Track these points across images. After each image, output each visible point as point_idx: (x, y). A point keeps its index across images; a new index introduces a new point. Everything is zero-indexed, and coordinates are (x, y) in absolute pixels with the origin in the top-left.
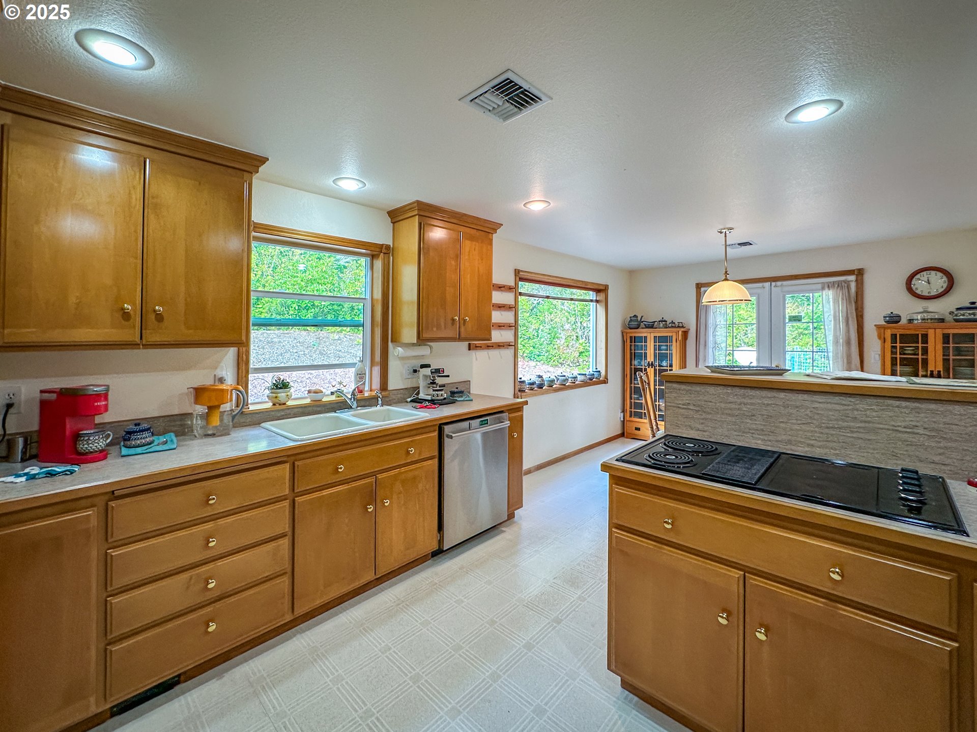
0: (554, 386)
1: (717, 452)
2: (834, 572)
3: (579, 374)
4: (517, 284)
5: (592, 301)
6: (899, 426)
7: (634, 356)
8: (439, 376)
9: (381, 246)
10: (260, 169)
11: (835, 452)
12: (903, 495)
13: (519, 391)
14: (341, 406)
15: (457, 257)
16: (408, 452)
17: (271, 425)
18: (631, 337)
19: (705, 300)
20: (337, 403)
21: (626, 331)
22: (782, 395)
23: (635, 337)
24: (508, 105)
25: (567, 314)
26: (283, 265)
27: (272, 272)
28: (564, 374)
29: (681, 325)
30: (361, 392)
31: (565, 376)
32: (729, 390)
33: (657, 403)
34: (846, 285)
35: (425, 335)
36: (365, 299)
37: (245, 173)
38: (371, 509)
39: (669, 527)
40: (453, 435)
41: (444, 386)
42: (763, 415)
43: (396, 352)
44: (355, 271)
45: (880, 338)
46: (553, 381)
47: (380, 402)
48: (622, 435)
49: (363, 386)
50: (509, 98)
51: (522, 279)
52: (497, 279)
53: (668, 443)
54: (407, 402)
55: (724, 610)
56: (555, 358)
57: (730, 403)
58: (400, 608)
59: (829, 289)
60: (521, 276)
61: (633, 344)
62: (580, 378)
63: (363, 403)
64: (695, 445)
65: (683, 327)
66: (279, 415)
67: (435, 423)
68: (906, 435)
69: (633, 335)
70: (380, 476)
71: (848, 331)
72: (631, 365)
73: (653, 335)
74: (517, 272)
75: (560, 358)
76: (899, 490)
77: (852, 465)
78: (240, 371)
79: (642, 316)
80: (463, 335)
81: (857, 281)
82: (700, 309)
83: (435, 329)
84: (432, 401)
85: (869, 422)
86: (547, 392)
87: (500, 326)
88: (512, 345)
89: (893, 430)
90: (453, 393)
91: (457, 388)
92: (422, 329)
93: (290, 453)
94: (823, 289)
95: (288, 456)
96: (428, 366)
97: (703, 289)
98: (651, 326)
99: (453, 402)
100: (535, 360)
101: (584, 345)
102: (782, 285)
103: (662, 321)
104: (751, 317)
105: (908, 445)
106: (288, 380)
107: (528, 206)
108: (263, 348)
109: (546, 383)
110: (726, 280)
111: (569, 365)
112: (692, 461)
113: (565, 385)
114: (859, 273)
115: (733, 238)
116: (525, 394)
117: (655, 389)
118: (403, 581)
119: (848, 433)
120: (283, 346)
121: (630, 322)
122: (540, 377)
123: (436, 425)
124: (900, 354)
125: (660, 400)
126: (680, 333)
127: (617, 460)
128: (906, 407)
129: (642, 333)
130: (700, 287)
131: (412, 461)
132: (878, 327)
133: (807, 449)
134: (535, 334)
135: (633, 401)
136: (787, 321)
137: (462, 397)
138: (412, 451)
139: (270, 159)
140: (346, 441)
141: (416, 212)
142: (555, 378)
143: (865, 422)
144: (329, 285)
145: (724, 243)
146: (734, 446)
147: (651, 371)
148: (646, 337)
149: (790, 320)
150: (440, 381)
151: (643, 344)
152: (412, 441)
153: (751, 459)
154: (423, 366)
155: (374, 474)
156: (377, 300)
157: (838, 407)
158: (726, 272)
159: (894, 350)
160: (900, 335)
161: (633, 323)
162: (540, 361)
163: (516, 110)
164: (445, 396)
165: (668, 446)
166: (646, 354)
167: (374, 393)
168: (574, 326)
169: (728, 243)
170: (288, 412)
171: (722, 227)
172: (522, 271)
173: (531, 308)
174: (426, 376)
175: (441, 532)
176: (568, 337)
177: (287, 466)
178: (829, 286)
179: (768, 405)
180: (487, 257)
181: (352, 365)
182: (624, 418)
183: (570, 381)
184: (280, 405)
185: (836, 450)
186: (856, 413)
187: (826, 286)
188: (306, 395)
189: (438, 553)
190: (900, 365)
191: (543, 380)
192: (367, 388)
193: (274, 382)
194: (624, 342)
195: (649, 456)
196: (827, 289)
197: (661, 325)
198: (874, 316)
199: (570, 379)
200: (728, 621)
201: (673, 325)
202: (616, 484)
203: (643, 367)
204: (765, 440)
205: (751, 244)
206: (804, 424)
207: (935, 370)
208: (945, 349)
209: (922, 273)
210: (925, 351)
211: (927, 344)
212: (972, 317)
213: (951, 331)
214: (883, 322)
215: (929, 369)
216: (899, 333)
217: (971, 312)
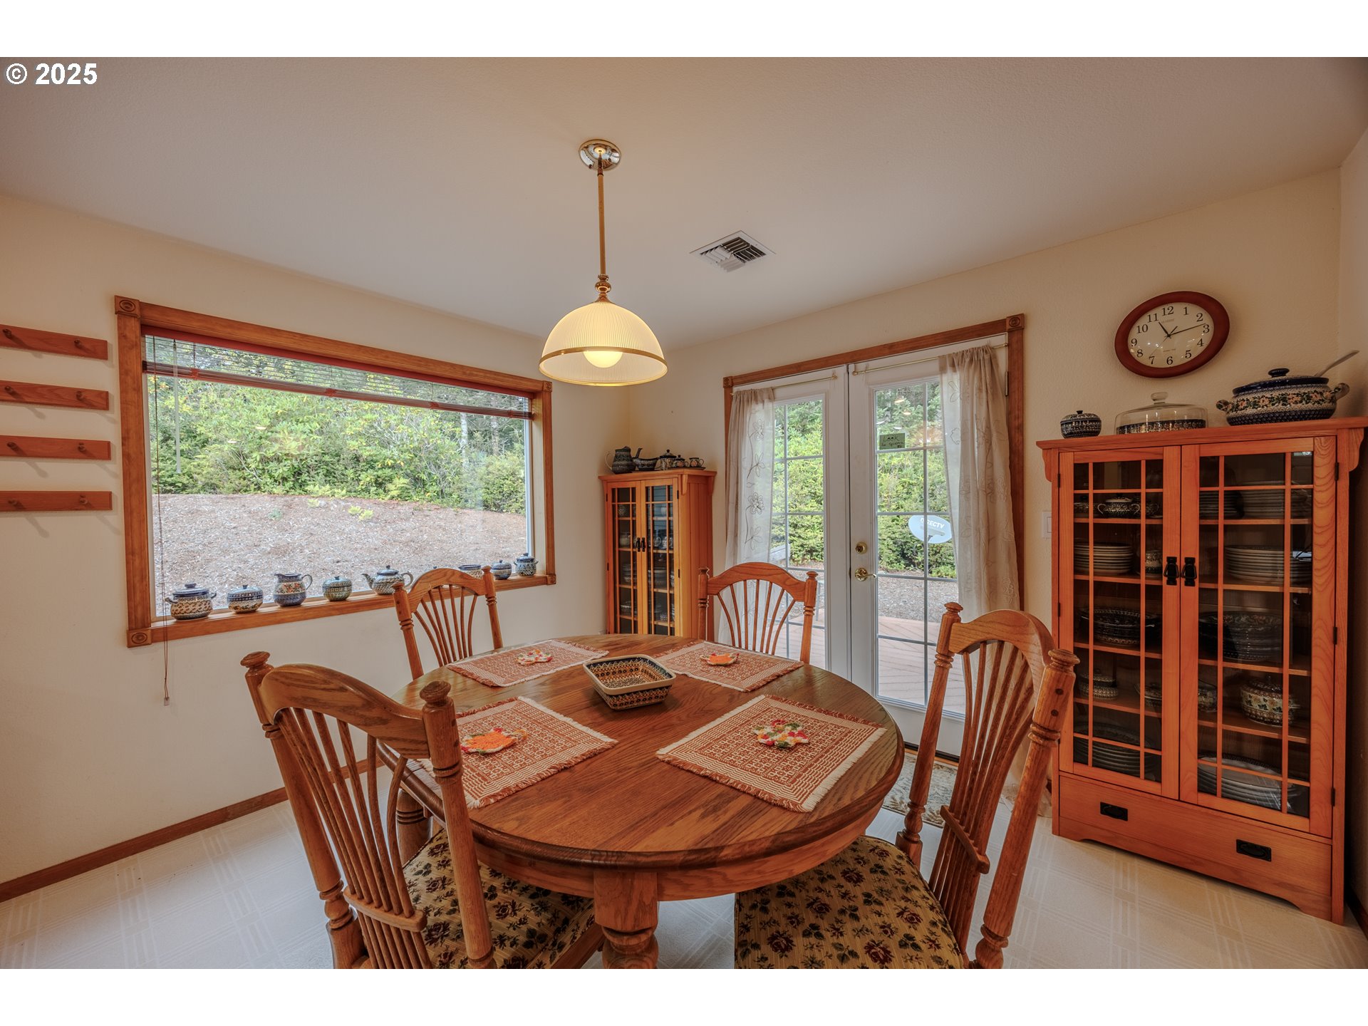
5: (522, 415)
18: (615, 490)
21: (609, 476)
23: (619, 489)
29: (697, 464)
31: (395, 574)
33: (654, 622)
34: (987, 357)
45: (1049, 478)
59: (955, 371)
61: (617, 503)
65: (699, 467)
69: (618, 485)
71: (989, 463)
72: (615, 544)
73: (644, 484)
74: (125, 308)
79: (640, 450)
81: (1009, 345)
82: (731, 435)
94: (943, 370)
97: (735, 390)
98: (649, 467)
102: (866, 370)
103: (667, 456)
114: (1015, 326)
117: (648, 594)
121: (615, 460)
122: (287, 579)
124: (1097, 514)
126: (685, 478)
129: (639, 483)
130: (730, 386)
132: (1049, 448)
135: (621, 617)
136: (878, 447)
147: (642, 557)
148: (636, 488)
149: (883, 446)
151: (631, 503)
159: (1082, 505)
160: (1098, 466)
161: (622, 462)
166: (633, 524)
178: (952, 363)
187: (949, 363)
190: (1096, 543)
194: (604, 501)
196: (949, 369)
197: (663, 465)
201: (683, 463)
203: (631, 550)
207: (1181, 564)
208: (1206, 500)
209: (1152, 313)
210: (1156, 504)
211: (1160, 485)
212: (1279, 407)
213: (1221, 451)
214: (1059, 436)
215: (1165, 563)
216: (1091, 458)
217: (1276, 394)
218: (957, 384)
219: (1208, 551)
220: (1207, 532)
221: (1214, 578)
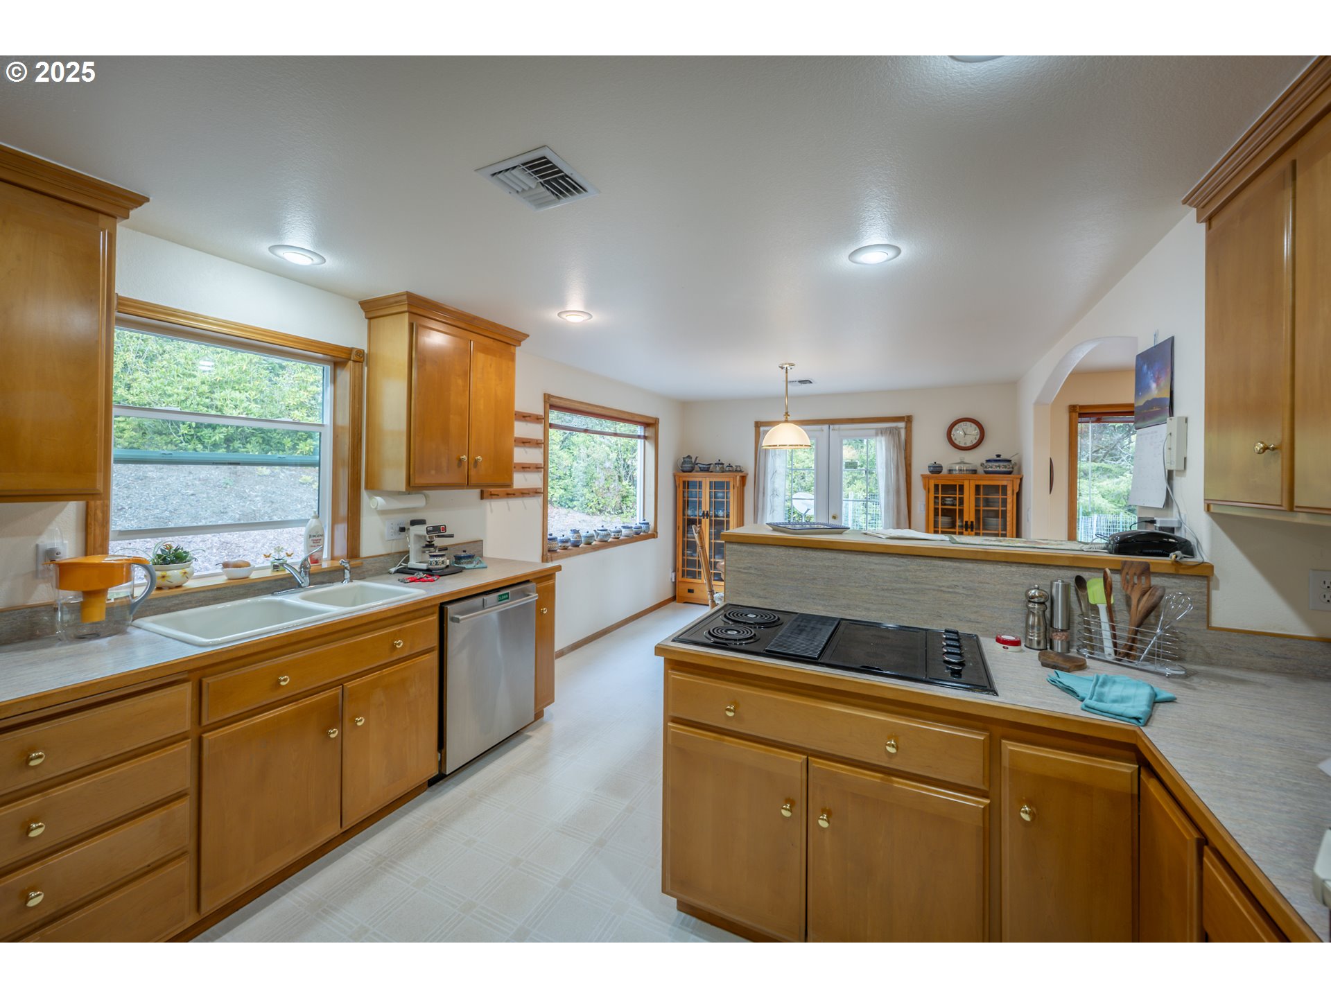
0: (594, 543)
1: (780, 622)
2: (889, 745)
3: (624, 527)
4: (546, 413)
5: (639, 437)
6: (943, 586)
7: (686, 504)
8: (439, 536)
9: (350, 351)
10: (132, 213)
11: (889, 615)
12: (947, 659)
13: (549, 551)
14: (283, 583)
15: (466, 374)
16: (394, 647)
17: (154, 622)
18: (684, 482)
19: (766, 442)
20: (276, 580)
21: (678, 474)
22: (842, 556)
23: (688, 482)
24: (543, 189)
25: (607, 448)
26: (166, 356)
27: (144, 366)
28: (605, 527)
29: (738, 469)
30: (316, 561)
31: (606, 530)
32: (791, 551)
33: (713, 560)
34: (896, 432)
35: (419, 481)
36: (322, 425)
37: (101, 216)
38: (334, 733)
39: (730, 714)
40: (461, 617)
41: (445, 549)
42: (824, 578)
43: (372, 503)
44: (300, 375)
45: (925, 489)
46: (592, 537)
47: (347, 575)
48: (674, 599)
49: (319, 553)
50: (545, 182)
51: (553, 407)
52: (520, 405)
53: (729, 614)
54: (390, 573)
55: (788, 801)
56: (592, 504)
57: (793, 565)
58: (381, 868)
59: (882, 436)
60: (552, 403)
61: (686, 490)
62: (624, 532)
63: (319, 579)
64: (757, 616)
65: (741, 471)
66: (169, 604)
67: (433, 603)
68: (949, 595)
69: (687, 479)
70: (348, 685)
71: (898, 480)
72: (684, 515)
73: (708, 480)
74: (547, 397)
75: (599, 504)
76: (943, 653)
77: (904, 628)
78: (91, 537)
79: (697, 458)
80: (473, 481)
81: (906, 428)
82: (760, 454)
83: (433, 472)
84: (429, 572)
85: (919, 583)
86: (585, 551)
87: (525, 468)
88: (540, 492)
89: (938, 590)
90: (458, 559)
91: (464, 551)
92: (414, 472)
93: (191, 666)
94: (877, 435)
95: (190, 671)
96: (422, 522)
97: (762, 429)
98: (706, 469)
99: (460, 571)
100: (567, 506)
101: (628, 487)
102: (839, 429)
103: (719, 464)
104: (808, 458)
105: (949, 605)
106: (187, 550)
107: (564, 316)
108: (128, 487)
109: (583, 539)
110: (786, 421)
111: (609, 512)
112: (755, 635)
113: (606, 542)
114: (908, 420)
115: (795, 374)
116: (556, 555)
117: (710, 544)
118: (385, 828)
119: (900, 594)
120: (168, 484)
121: (683, 463)
122: (575, 532)
123: (435, 605)
124: (942, 505)
125: (716, 557)
126: (738, 478)
127: (673, 641)
128: (949, 567)
129: (696, 477)
130: (760, 426)
131: (400, 659)
132: (924, 477)
133: (864, 613)
134: (568, 473)
135: (686, 558)
136: (844, 467)
137: (471, 563)
138: (399, 644)
139: (151, 198)
140: (294, 640)
141: (405, 308)
142: (594, 534)
143: (915, 583)
144: (254, 393)
145: (785, 379)
146: (797, 613)
147: (706, 522)
148: (700, 483)
149: (847, 467)
150: (439, 542)
151: (698, 490)
152: (400, 630)
153: (813, 628)
154: (414, 523)
155: (340, 683)
156: (343, 428)
157: (892, 568)
158: (787, 413)
159: (937, 501)
160: (942, 485)
161: (686, 465)
162: (572, 508)
163: (553, 197)
164: (448, 564)
165: (728, 619)
166: (700, 502)
167: (337, 563)
168: (616, 464)
169: (789, 380)
170: (186, 598)
171: (783, 362)
172: (553, 397)
173: (562, 439)
174: (419, 537)
175: (443, 751)
176: (609, 477)
177: (187, 690)
178: (882, 432)
179: (829, 567)
180: (507, 378)
181: (302, 522)
182: (675, 579)
183: (613, 536)
184: (170, 588)
185: (889, 612)
186: (907, 574)
187: (879, 432)
188: (221, 571)
189: (439, 779)
190: (942, 516)
191: (580, 537)
192: (326, 555)
193: (160, 552)
194: (676, 488)
195: (709, 633)
196: (880, 435)
197: (718, 468)
198: (920, 467)
199: (613, 534)
200: (791, 812)
201: (731, 469)
202: (673, 669)
203: (697, 518)
204: (825, 605)
205: (811, 382)
206: (862, 587)
207: (969, 523)
208: (977, 500)
209: (960, 424)
210: (961, 502)
211: (963, 494)
212: (998, 469)
213: (981, 483)
214: (928, 473)
215: (964, 523)
216: (940, 483)
217: (997, 464)
218: (884, 443)
219: (978, 519)
220: (977, 512)
221: (979, 529)
